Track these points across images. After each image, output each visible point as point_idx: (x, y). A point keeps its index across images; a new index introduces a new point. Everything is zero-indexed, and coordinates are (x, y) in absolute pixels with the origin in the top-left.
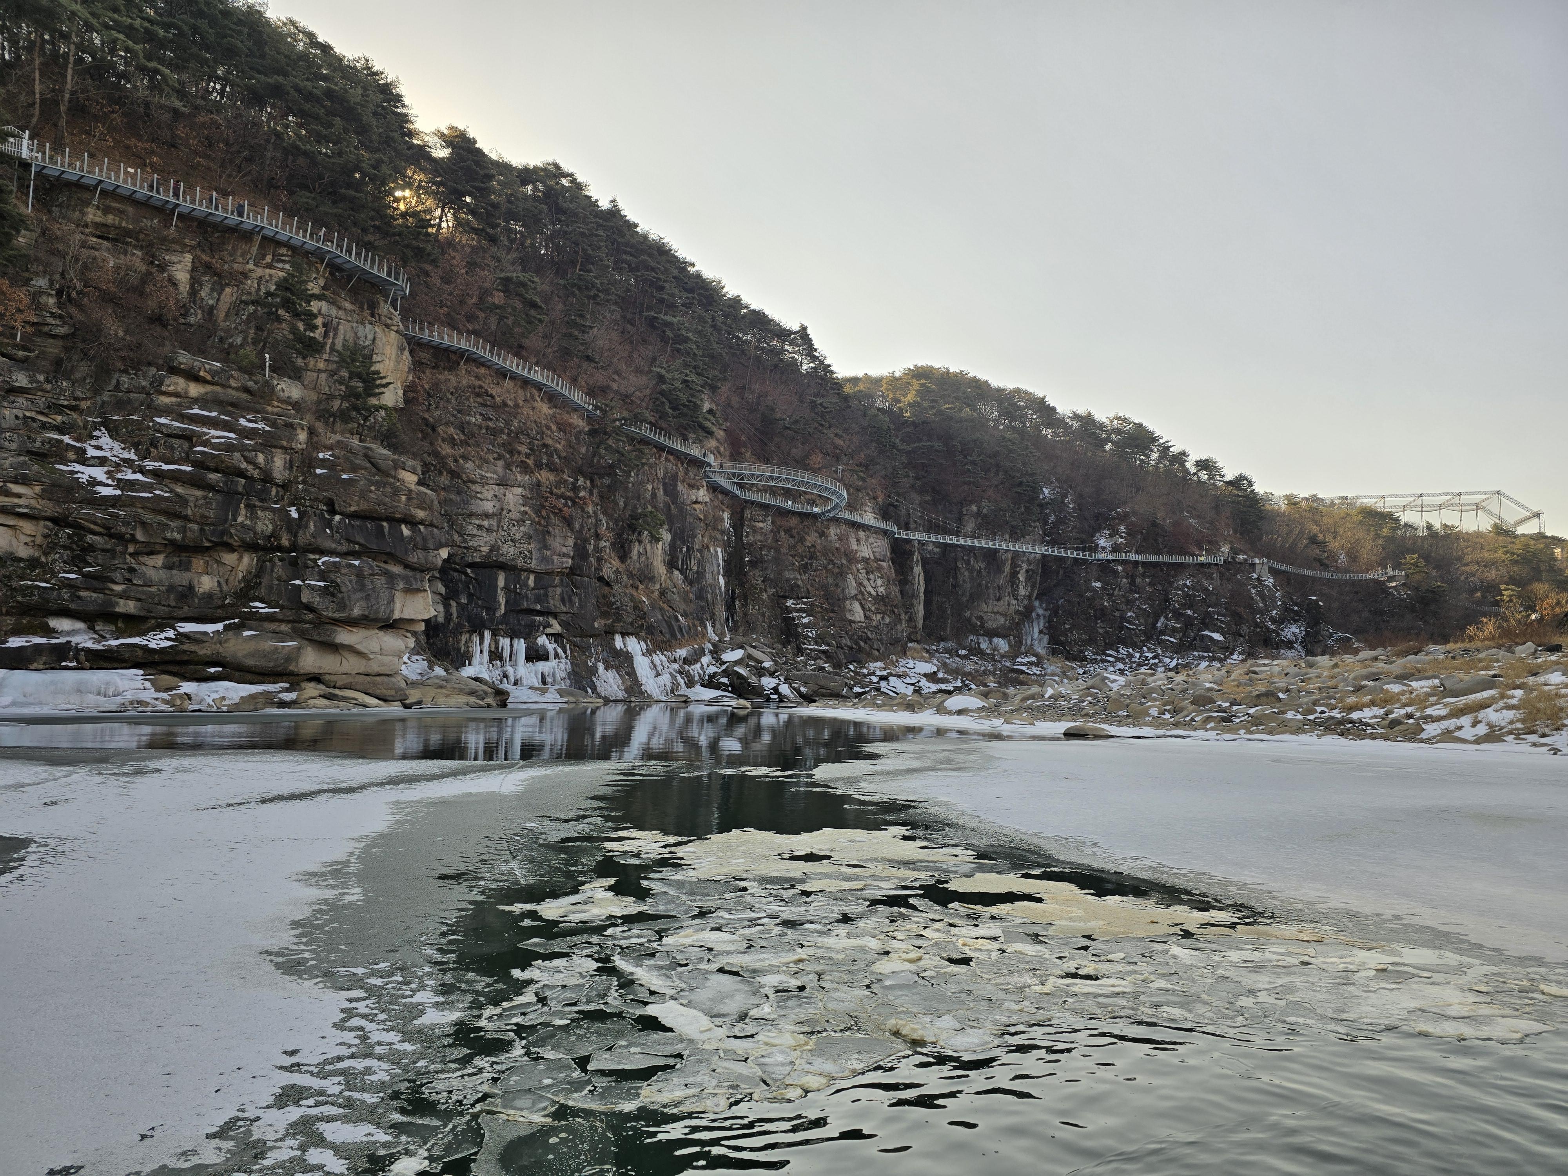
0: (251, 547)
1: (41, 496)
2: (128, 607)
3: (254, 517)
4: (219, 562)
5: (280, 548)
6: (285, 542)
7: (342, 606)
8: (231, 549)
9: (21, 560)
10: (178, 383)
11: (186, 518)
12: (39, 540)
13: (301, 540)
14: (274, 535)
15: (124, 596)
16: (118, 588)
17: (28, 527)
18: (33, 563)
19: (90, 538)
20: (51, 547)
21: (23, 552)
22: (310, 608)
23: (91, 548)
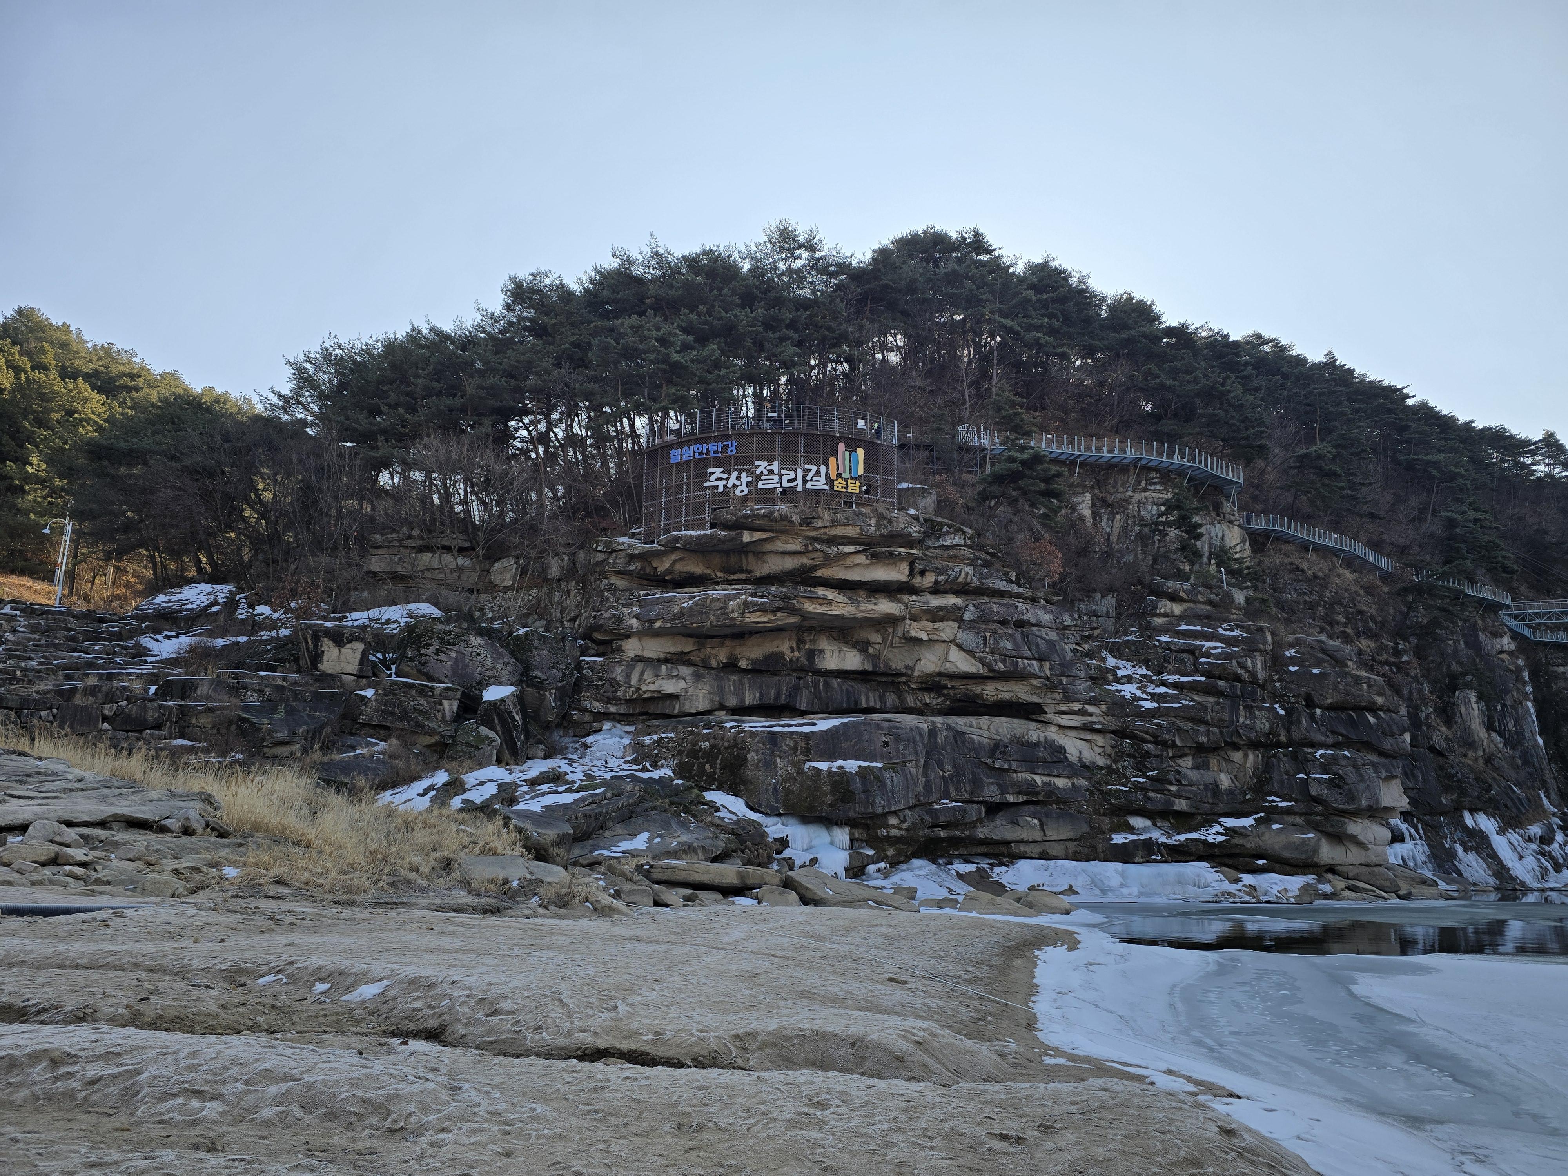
0: (1254, 745)
1: (1106, 714)
2: (1181, 805)
3: (1252, 717)
4: (1228, 760)
5: (1279, 745)
6: (1283, 738)
7: (1352, 797)
8: (1236, 747)
9: (1100, 768)
10: (1166, 606)
11: (1206, 723)
12: (1109, 750)
13: (1296, 735)
14: (1272, 732)
15: (1178, 795)
16: (1173, 788)
17: (1099, 739)
18: (1109, 770)
19: (1146, 746)
20: (1119, 756)
21: (1101, 761)
22: (1317, 800)
23: (1147, 754)
